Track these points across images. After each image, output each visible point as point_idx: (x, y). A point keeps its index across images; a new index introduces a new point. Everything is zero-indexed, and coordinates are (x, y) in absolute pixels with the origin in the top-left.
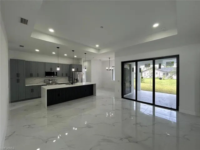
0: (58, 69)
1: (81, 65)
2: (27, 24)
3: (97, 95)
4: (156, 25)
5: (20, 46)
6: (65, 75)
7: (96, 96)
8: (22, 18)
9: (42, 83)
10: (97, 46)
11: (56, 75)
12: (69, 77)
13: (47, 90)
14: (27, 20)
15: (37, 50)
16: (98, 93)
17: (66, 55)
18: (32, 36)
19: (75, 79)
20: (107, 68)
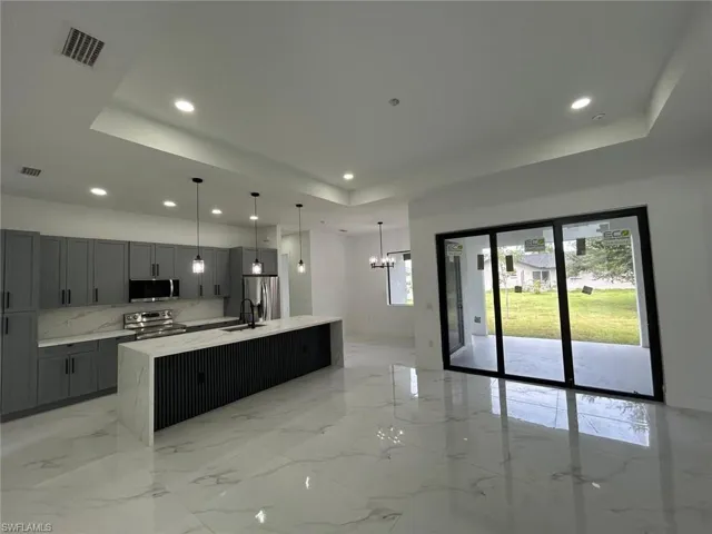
0: (198, 267)
1: (274, 252)
2: (92, 62)
3: (347, 363)
4: (581, 104)
5: (25, 171)
6: (212, 290)
7: (342, 366)
8: (76, 32)
9: (114, 327)
10: (348, 177)
11: (177, 293)
12: (226, 299)
13: (157, 360)
14: (101, 44)
15: (99, 192)
16: (353, 355)
17: (216, 212)
18: (97, 126)
19: (252, 306)
20: (373, 260)
